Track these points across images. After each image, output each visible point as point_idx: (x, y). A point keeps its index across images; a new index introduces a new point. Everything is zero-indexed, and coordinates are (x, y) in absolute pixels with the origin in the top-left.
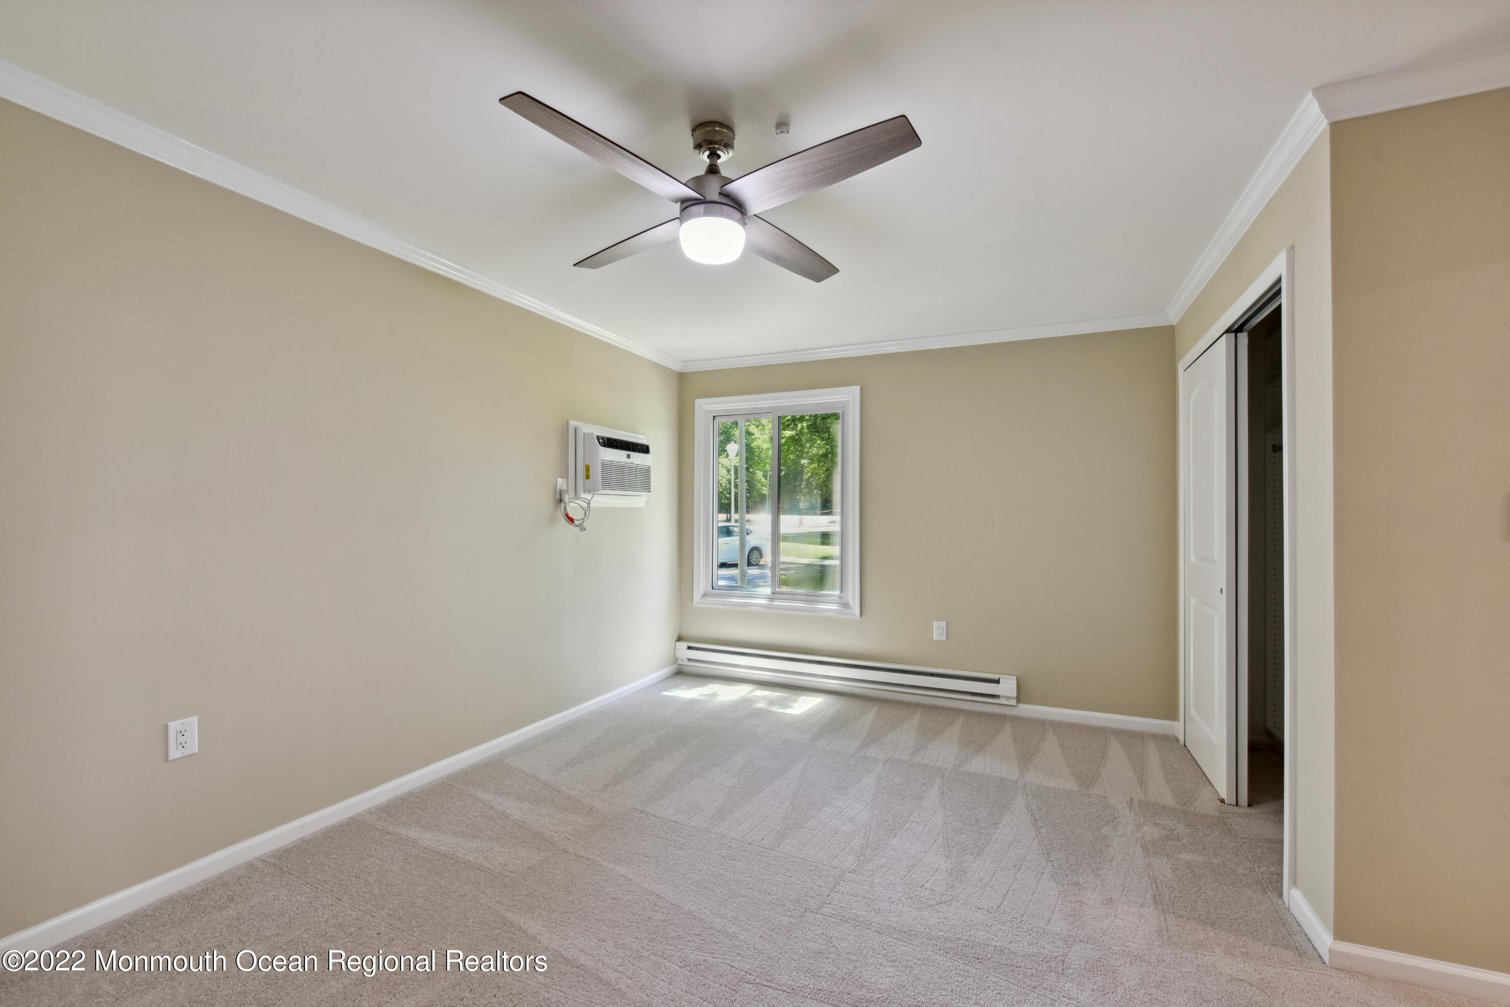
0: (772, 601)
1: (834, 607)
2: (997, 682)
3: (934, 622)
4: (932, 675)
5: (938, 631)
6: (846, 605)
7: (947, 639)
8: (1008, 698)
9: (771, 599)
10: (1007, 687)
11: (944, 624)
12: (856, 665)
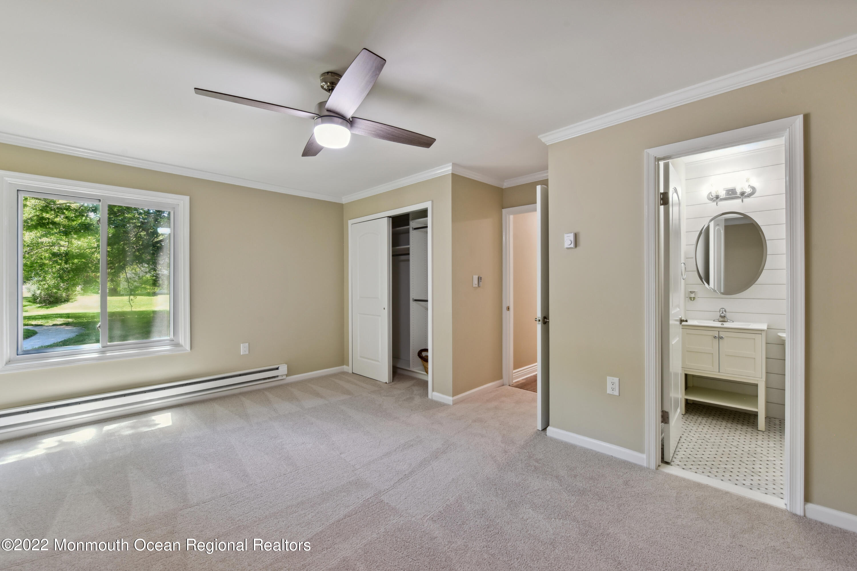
0: (103, 354)
1: (168, 348)
2: (277, 369)
3: (241, 344)
4: (240, 375)
5: (244, 349)
6: (177, 345)
7: (249, 352)
8: (282, 376)
9: (103, 352)
10: (283, 369)
11: (247, 344)
12: (187, 384)
